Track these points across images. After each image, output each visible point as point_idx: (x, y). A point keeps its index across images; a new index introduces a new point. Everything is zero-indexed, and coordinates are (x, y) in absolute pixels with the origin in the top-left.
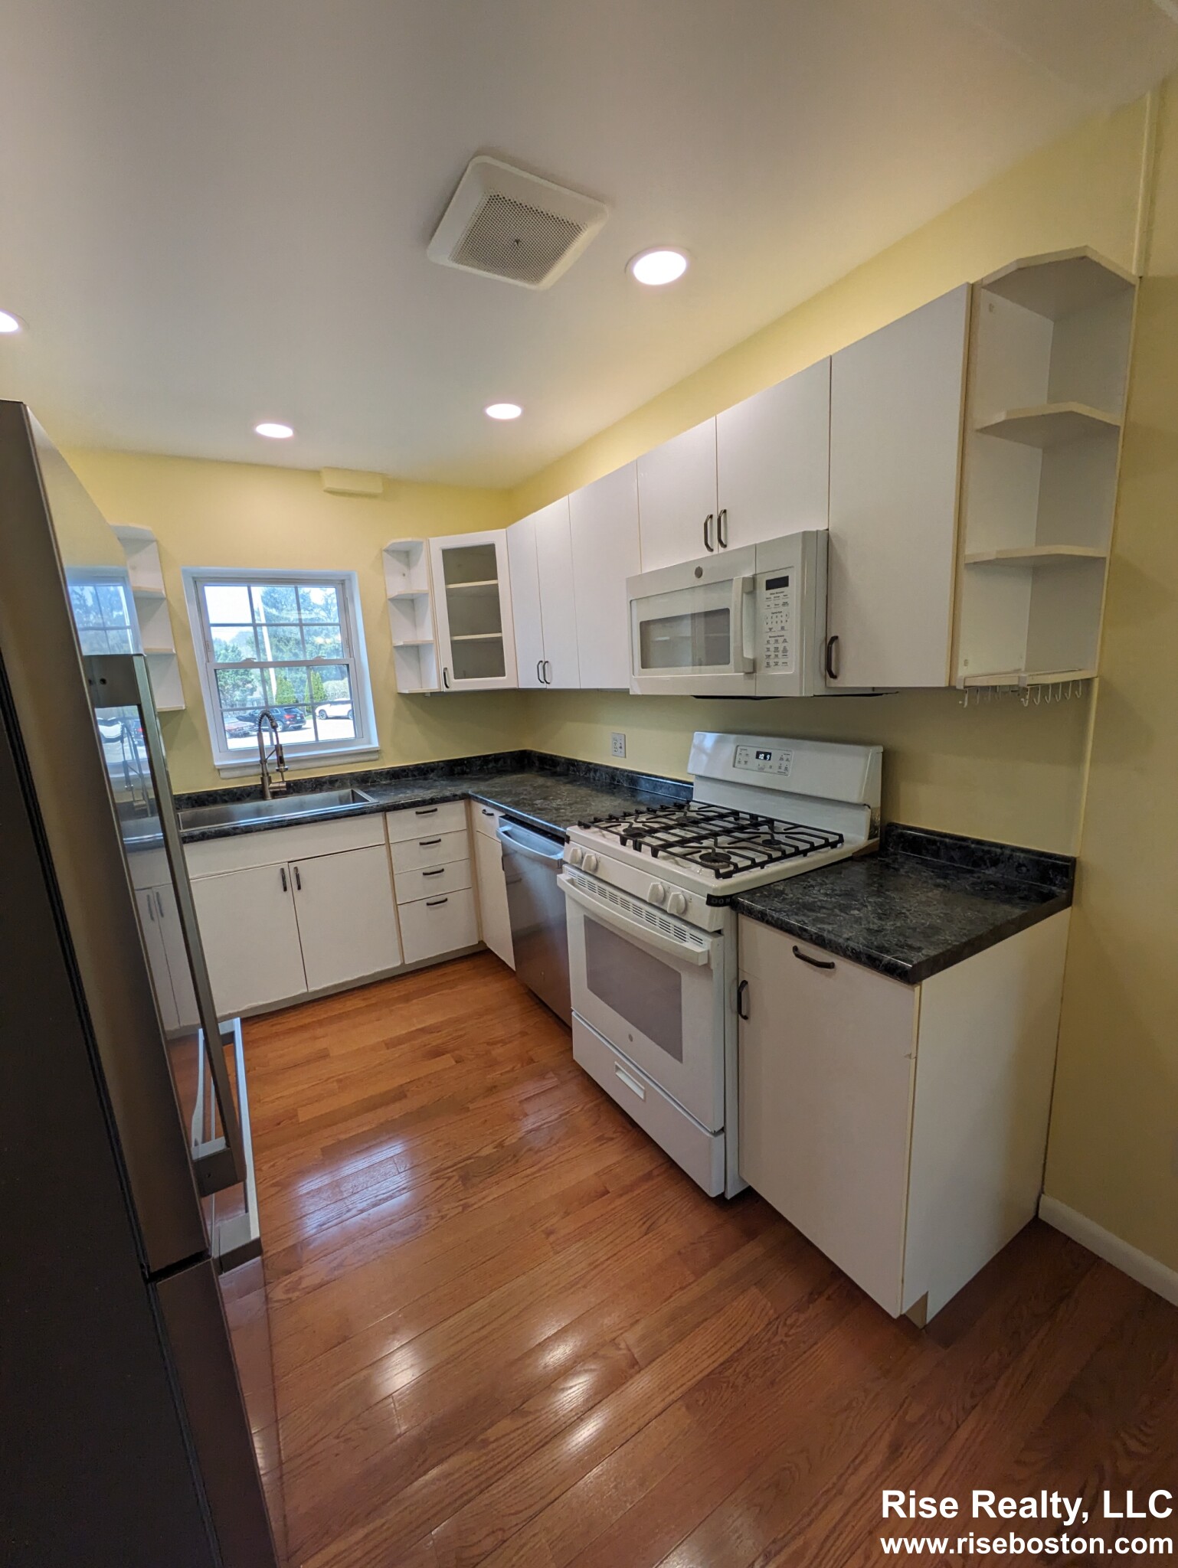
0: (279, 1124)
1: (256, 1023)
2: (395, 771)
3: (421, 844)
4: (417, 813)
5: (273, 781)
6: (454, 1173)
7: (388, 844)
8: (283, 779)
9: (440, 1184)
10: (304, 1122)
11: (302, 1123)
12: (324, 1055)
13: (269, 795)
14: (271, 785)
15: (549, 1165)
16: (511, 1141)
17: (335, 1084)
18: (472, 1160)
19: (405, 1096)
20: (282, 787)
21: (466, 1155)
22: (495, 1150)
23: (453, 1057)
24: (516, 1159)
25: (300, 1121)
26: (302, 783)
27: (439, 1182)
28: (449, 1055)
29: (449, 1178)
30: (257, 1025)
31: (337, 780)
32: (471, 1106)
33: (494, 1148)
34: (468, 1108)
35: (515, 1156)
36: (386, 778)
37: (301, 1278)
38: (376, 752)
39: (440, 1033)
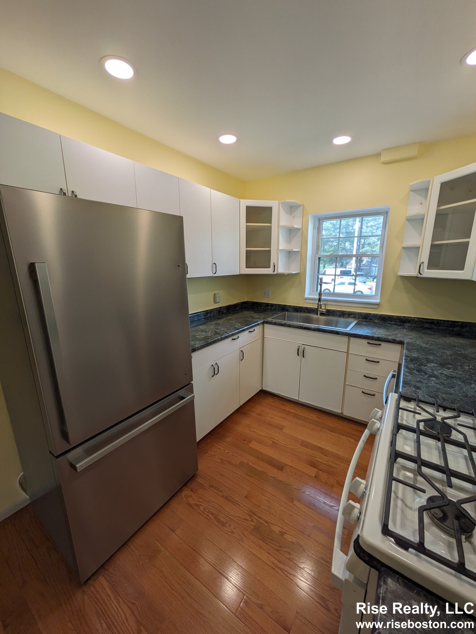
0: (244, 440)
1: (280, 400)
2: (384, 318)
3: (367, 360)
4: (368, 343)
5: (322, 308)
6: (256, 521)
7: (347, 352)
8: (325, 308)
9: (247, 519)
10: (250, 447)
11: (249, 446)
12: (280, 428)
13: (319, 313)
14: (321, 310)
15: (286, 573)
16: (289, 538)
17: (271, 442)
18: (266, 525)
19: (282, 470)
20: (324, 312)
21: (267, 519)
22: (278, 532)
23: (317, 472)
24: (279, 549)
25: (249, 445)
26: (335, 312)
27: (248, 518)
28: (316, 470)
29: (252, 521)
30: (280, 401)
31: (352, 314)
32: (295, 502)
33: (279, 532)
34: (293, 501)
35: (280, 547)
36: (378, 319)
37: (191, 496)
38: (378, 304)
39: (325, 457)
